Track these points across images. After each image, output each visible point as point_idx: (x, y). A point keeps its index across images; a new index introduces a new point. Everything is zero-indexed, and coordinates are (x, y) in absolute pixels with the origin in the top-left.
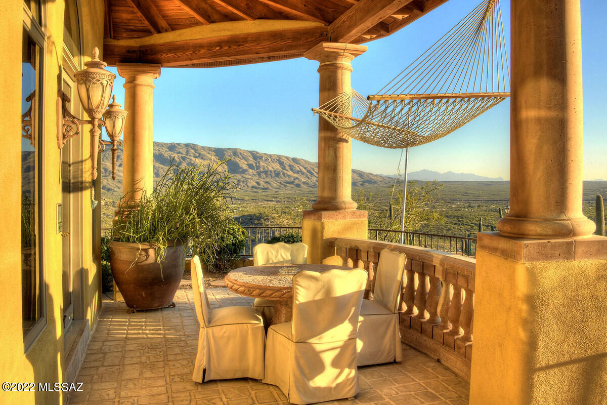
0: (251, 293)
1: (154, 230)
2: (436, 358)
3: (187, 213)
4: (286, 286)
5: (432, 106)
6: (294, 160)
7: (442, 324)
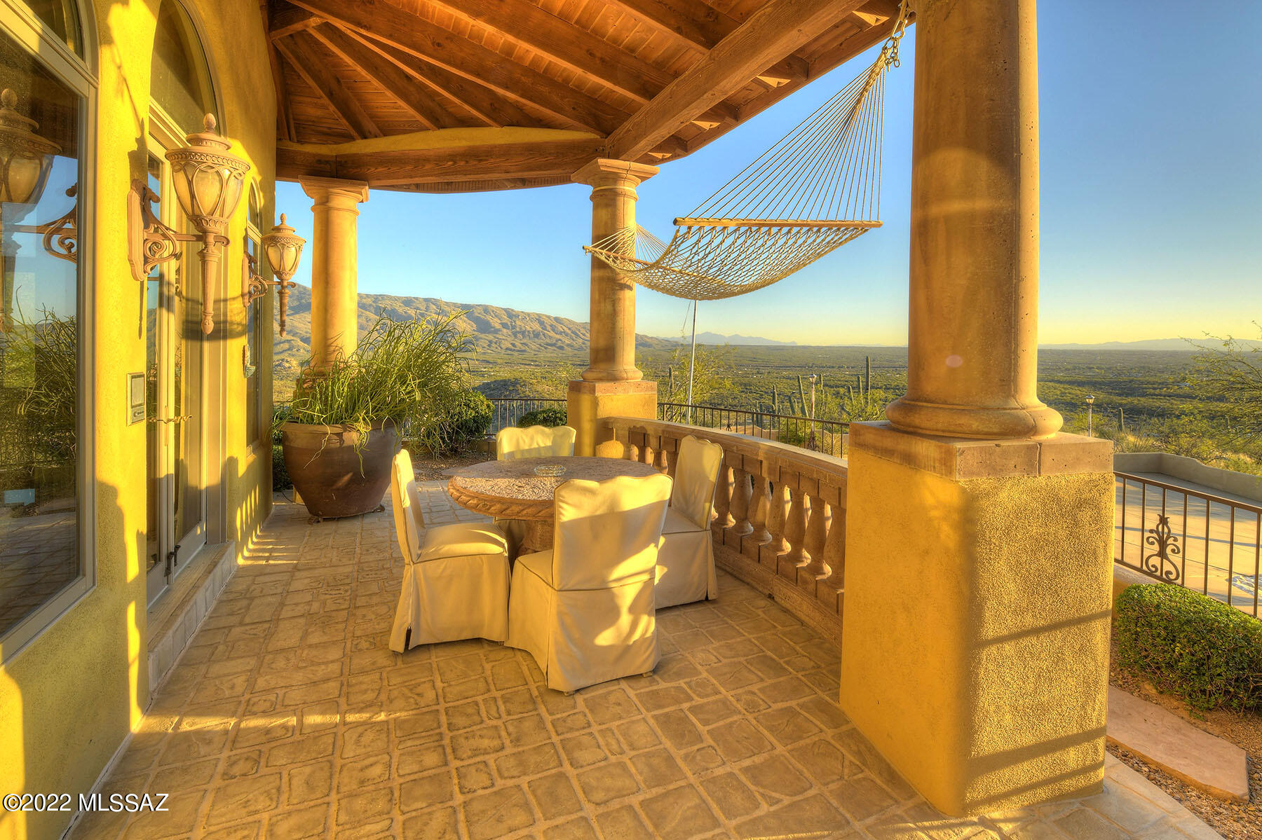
0: (488, 509)
1: (352, 406)
2: (767, 592)
3: (403, 383)
4: (543, 498)
5: (766, 237)
6: (557, 319)
7: (774, 543)
